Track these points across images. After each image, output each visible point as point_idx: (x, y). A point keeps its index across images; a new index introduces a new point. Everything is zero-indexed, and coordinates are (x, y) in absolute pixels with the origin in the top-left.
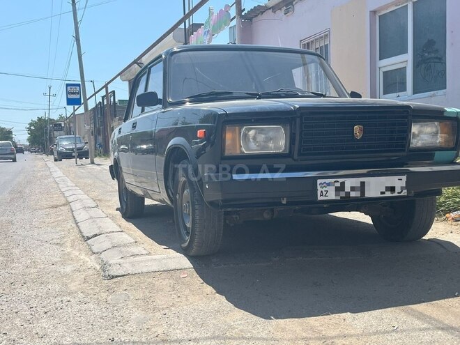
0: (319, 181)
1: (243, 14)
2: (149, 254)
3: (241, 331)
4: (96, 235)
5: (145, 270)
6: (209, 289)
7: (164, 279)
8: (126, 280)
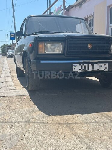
0: (74, 64)
1: (66, 8)
2: (16, 89)
3: (37, 120)
4: (3, 82)
5: (11, 95)
6: (32, 103)
7: (17, 99)
8: (4, 98)
